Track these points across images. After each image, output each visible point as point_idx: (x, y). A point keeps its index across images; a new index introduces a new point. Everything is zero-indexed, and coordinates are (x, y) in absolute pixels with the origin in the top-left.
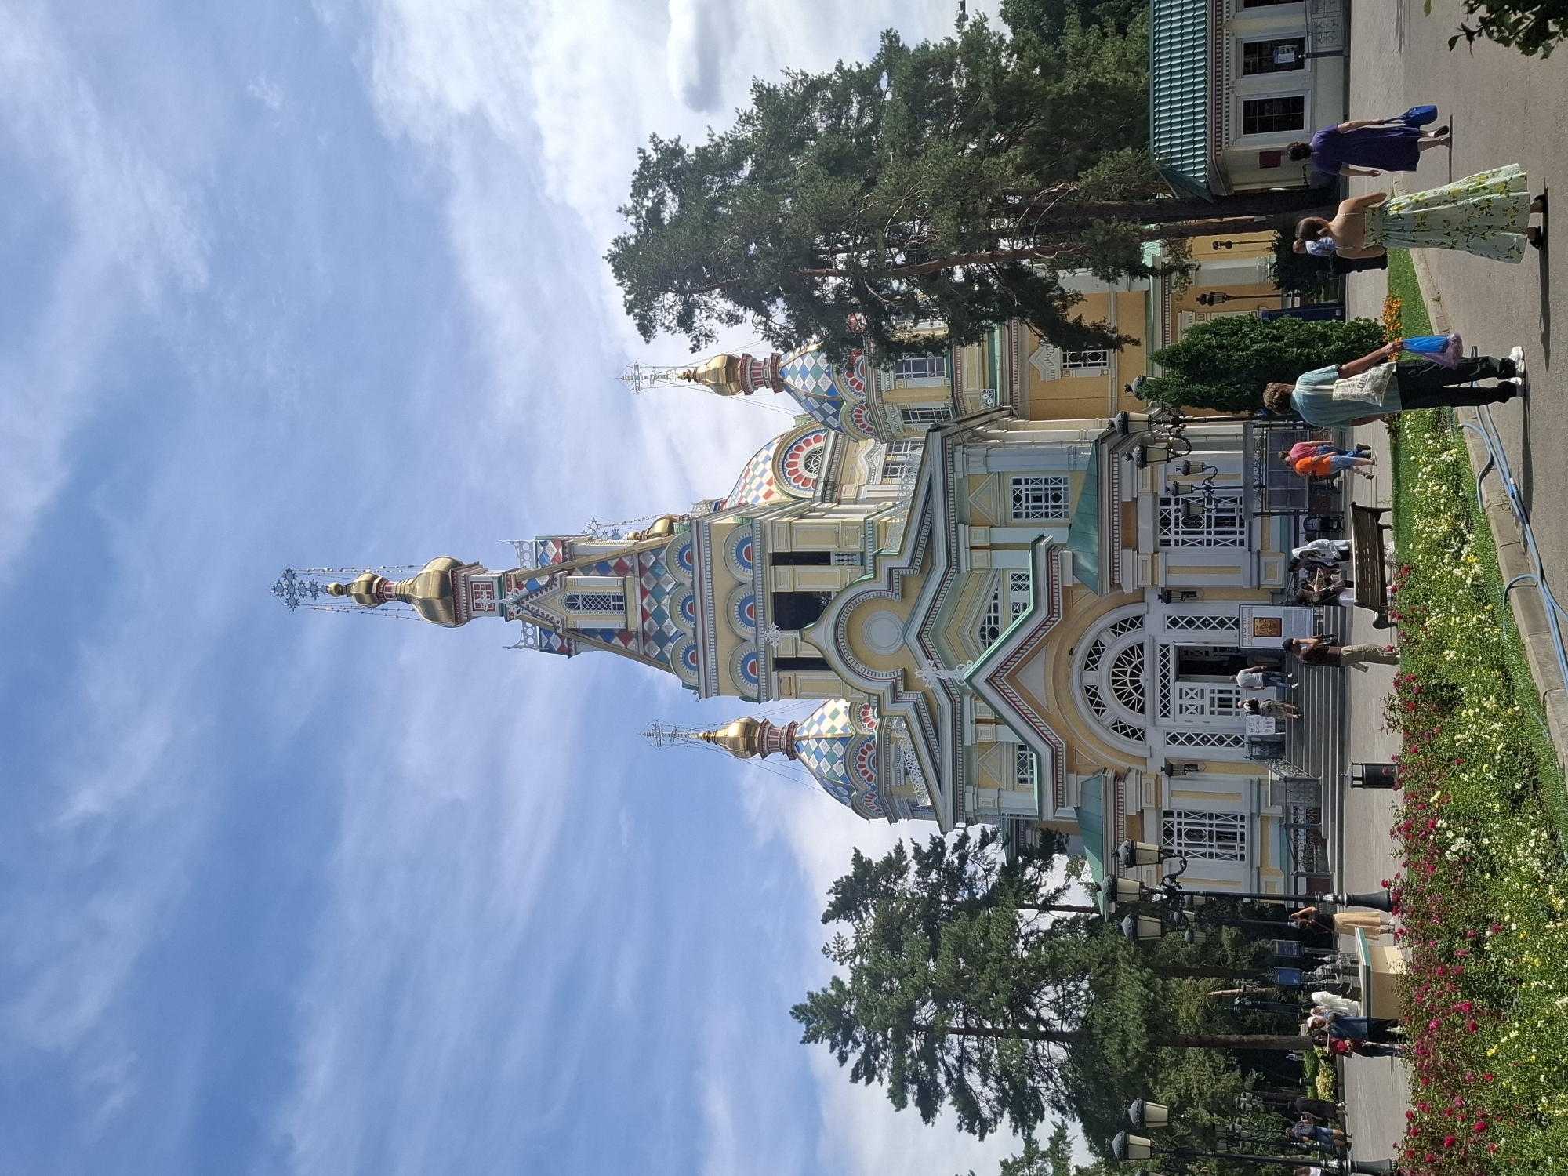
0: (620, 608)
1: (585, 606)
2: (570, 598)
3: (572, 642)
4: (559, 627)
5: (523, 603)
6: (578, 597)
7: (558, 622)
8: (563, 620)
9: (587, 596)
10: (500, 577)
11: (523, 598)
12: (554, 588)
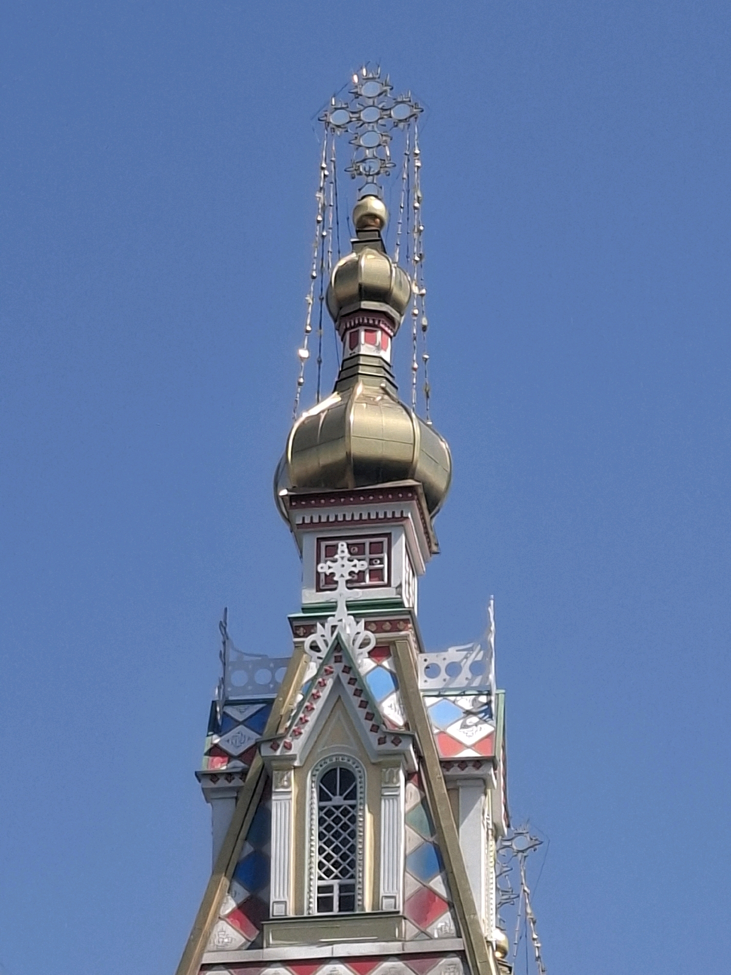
0: (324, 904)
1: (329, 813)
2: (348, 777)
3: (237, 782)
4: (275, 748)
5: (338, 660)
6: (352, 795)
7: (288, 747)
8: (293, 758)
9: (353, 820)
10: (401, 604)
11: (350, 659)
12: (374, 737)
